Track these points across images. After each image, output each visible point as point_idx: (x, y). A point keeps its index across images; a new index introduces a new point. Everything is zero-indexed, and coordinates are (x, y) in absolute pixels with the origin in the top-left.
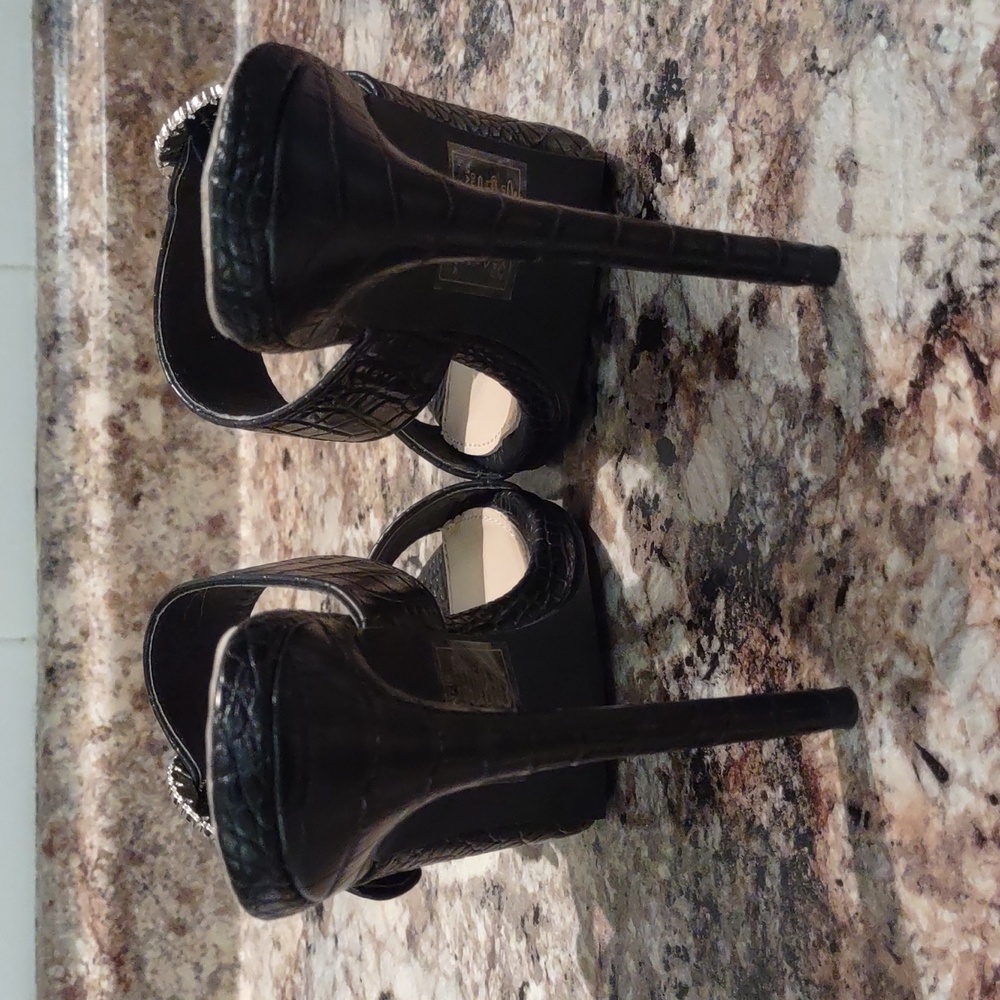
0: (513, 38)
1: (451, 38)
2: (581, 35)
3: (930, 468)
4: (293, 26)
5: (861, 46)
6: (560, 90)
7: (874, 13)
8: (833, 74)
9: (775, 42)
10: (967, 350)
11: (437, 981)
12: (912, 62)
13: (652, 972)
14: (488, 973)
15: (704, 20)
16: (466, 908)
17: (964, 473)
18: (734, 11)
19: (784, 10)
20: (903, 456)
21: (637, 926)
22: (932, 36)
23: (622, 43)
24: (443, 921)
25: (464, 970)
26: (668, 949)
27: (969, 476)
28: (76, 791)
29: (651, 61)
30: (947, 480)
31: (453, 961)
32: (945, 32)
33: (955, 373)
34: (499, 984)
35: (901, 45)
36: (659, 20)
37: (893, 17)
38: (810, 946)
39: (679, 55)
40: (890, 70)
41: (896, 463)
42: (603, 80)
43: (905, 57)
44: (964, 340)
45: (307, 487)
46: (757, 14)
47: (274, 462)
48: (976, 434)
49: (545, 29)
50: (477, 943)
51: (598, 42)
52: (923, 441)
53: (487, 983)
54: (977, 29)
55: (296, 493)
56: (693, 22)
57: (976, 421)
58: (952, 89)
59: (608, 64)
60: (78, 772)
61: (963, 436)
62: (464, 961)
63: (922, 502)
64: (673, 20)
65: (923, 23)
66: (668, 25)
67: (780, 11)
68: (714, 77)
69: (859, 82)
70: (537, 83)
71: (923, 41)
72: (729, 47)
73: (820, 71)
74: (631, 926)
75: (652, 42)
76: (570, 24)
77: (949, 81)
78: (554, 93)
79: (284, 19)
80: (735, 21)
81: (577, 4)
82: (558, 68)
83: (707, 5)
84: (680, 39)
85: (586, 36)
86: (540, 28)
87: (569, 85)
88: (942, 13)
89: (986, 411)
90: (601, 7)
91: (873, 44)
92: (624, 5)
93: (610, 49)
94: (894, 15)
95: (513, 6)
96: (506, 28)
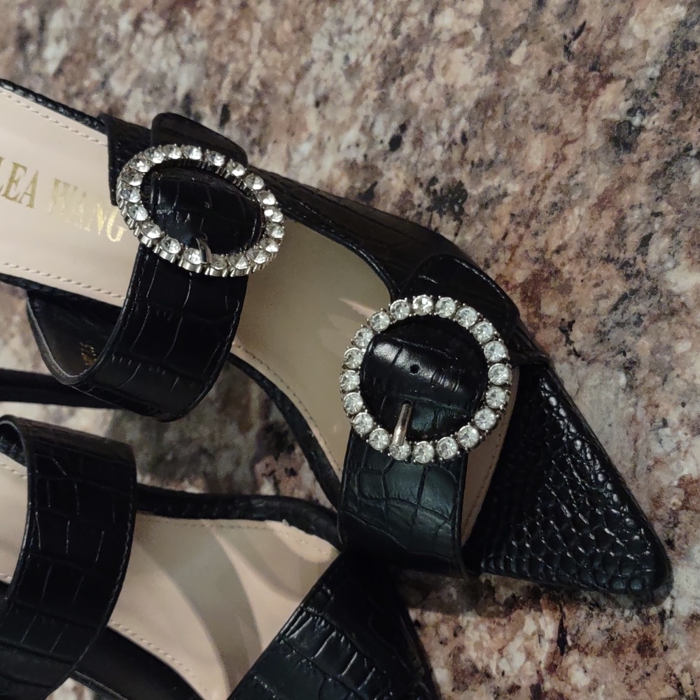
2: (403, 74)
3: (496, 656)
5: (607, 364)
6: (364, 89)
7: (629, 355)
8: (578, 355)
9: (548, 279)
10: (562, 622)
12: (633, 419)
15: (505, 194)
18: (531, 218)
19: (567, 268)
20: (483, 627)
22: (659, 422)
23: (432, 123)
27: (519, 687)
29: (447, 166)
30: (503, 673)
32: (667, 431)
33: (546, 625)
35: (634, 400)
36: (472, 144)
39: (474, 192)
40: (616, 404)
41: (476, 627)
42: (403, 128)
43: (632, 410)
44: (563, 616)
46: (546, 242)
48: (538, 672)
49: (375, 26)
51: (415, 94)
52: (501, 635)
54: (689, 457)
56: (496, 183)
57: (542, 666)
58: (649, 469)
59: (413, 123)
61: (529, 663)
63: (480, 666)
64: (481, 160)
65: (657, 406)
66: (476, 160)
67: (563, 264)
68: (490, 242)
69: (590, 383)
70: (347, 58)
71: (650, 416)
72: (512, 239)
73: (569, 342)
75: (456, 155)
76: (399, 52)
77: (651, 462)
78: (358, 84)
80: (528, 226)
81: (412, 44)
82: (371, 69)
83: (513, 187)
84: (479, 182)
85: (407, 78)
86: (371, 20)
87: (373, 94)
88: (673, 417)
89: (552, 668)
90: (430, 74)
91: (616, 373)
92: (450, 97)
93: (421, 114)
94: (642, 376)
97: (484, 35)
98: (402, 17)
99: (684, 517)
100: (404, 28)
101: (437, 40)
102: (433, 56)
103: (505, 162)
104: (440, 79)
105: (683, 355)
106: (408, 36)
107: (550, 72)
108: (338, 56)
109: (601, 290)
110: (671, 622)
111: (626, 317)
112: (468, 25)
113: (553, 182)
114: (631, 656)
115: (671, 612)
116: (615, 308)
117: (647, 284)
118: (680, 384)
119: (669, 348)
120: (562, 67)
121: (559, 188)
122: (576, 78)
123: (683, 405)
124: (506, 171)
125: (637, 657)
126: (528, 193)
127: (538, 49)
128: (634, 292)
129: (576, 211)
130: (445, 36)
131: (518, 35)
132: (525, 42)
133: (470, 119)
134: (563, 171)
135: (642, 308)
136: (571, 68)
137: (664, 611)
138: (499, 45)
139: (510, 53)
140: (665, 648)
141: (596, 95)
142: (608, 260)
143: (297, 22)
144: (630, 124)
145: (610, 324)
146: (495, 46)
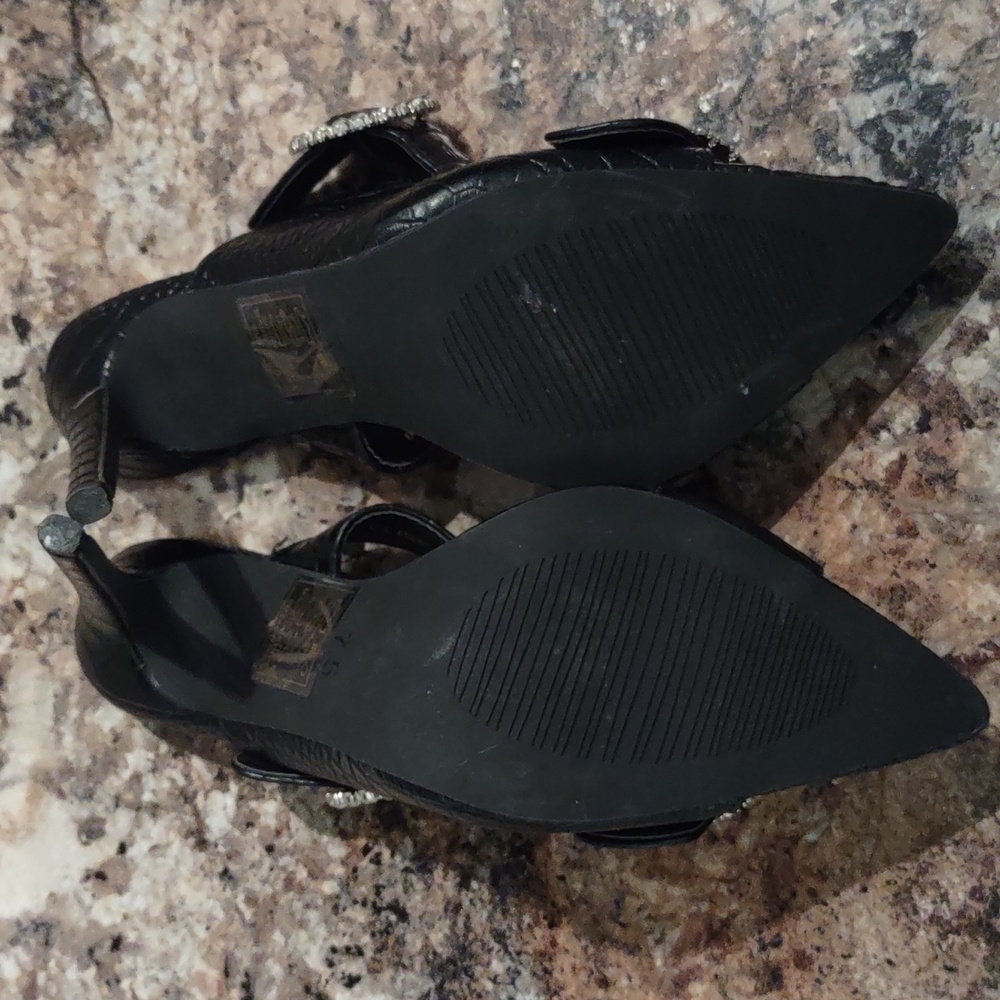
0: (109, 135)
2: (233, 167)
6: (194, 206)
13: (308, 971)
21: (287, 936)
26: (334, 950)
38: (524, 926)
49: (169, 143)
70: (153, 189)
74: (278, 937)
76: (215, 151)
78: (185, 205)
81: (227, 137)
82: (191, 185)
85: (241, 170)
86: (160, 141)
87: (209, 205)
90: (267, 152)
95: (110, 103)
96: (96, 119)
97: (306, 88)
98: (197, 119)
100: (207, 126)
101: (253, 118)
102: (260, 136)
106: (217, 131)
107: (400, 85)
108: (141, 193)
110: (809, 442)
112: (283, 88)
115: (803, 435)
120: (410, 74)
122: (430, 75)
127: (375, 71)
130: (262, 111)
131: (345, 70)
132: (356, 74)
136: (419, 70)
137: (797, 439)
138: (328, 89)
139: (346, 90)
141: (460, 80)
143: (63, 188)
144: (510, 85)
146: (326, 92)
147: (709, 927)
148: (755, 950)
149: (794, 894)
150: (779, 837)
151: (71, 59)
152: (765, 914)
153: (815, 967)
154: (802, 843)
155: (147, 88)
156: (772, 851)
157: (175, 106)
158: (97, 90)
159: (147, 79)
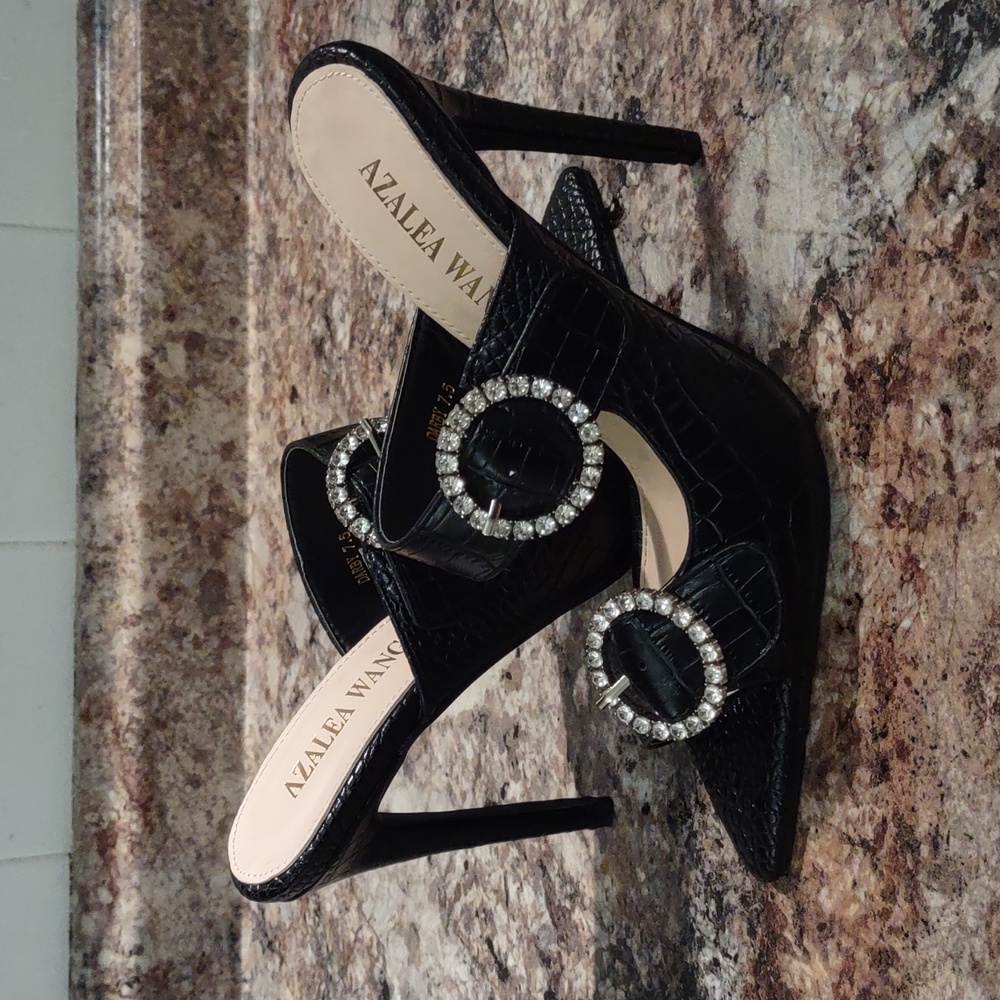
0: (507, 69)
1: (453, 62)
2: (564, 71)
3: (813, 388)
4: (305, 37)
5: (773, 101)
7: (782, 80)
8: (753, 118)
9: (712, 93)
10: (838, 309)
11: (430, 794)
12: (807, 115)
13: (608, 756)
14: (474, 782)
15: (661, 71)
16: (457, 736)
17: (834, 390)
18: (683, 67)
19: (719, 71)
20: (796, 380)
22: (821, 99)
23: (597, 81)
24: (435, 749)
25: (453, 783)
27: (838, 392)
28: (110, 668)
29: (619, 97)
30: (824, 395)
31: (444, 778)
32: (829, 98)
33: (831, 324)
34: (484, 788)
35: (800, 104)
36: (626, 66)
37: (795, 83)
39: (642, 94)
40: (792, 120)
43: (802, 112)
44: (837, 303)
45: (314, 418)
46: (700, 70)
47: (281, 398)
48: (843, 364)
49: (534, 64)
50: (465, 761)
51: (578, 77)
52: (809, 370)
53: (473, 790)
54: (849, 98)
55: (303, 423)
56: (652, 71)
57: (843, 356)
58: (832, 136)
59: (586, 96)
60: (112, 653)
61: (835, 366)
62: (454, 776)
64: (637, 68)
65: (815, 90)
66: (634, 71)
67: (716, 71)
68: (668, 113)
69: (771, 126)
71: (814, 102)
72: (679, 94)
73: (745, 116)
74: (593, 727)
75: (620, 82)
76: (555, 62)
77: (830, 131)
79: (297, 31)
80: (684, 74)
81: (561, 48)
82: (545, 95)
83: (663, 61)
84: (642, 83)
85: (568, 73)
86: (530, 63)
88: (827, 84)
89: (850, 350)
90: (581, 52)
91: (781, 100)
92: (599, 53)
93: (587, 83)
94: (795, 82)
95: (508, 43)
96: (501, 60)
98: (547, 38)
99: (868, 140)
100: (552, 44)
101: (574, 26)
102: (577, 39)
103: (651, 52)
104: (588, 49)
105: (811, 39)
106: (557, 45)
109: (746, 58)
110: (898, 219)
111: (767, 57)
113: (684, 27)
114: (889, 274)
115: (895, 212)
116: (759, 60)
117: (768, 21)
118: (820, 59)
119: (801, 44)
121: (690, 28)
123: (828, 69)
124: (654, 57)
125: (893, 269)
126: (674, 54)
128: (763, 37)
129: (706, 29)
130: (578, 18)
133: (617, 52)
134: (686, 12)
135: (773, 40)
137: (890, 218)
140: (905, 242)
142: (740, 35)
145: (761, 72)
147: (839, 719)
148: (870, 741)
149: (895, 684)
150: (884, 625)
151: (490, 15)
152: (876, 704)
153: (911, 758)
154: (899, 631)
155: (524, 24)
156: (879, 640)
157: (536, 34)
158: (501, 35)
159: (524, 16)
